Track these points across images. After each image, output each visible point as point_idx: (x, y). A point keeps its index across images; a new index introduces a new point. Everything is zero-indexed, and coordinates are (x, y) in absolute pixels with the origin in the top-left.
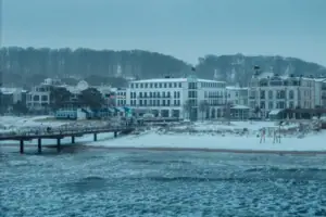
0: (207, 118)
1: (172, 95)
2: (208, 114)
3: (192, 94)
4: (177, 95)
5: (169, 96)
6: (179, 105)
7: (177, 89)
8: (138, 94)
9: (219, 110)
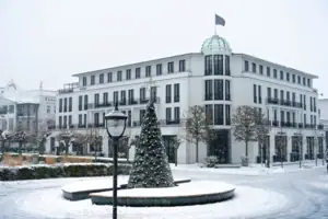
0: (263, 158)
1: (161, 94)
2: (264, 149)
3: (217, 90)
4: (174, 93)
5: (154, 99)
6: (177, 122)
7: (175, 78)
8: (91, 100)
9: (297, 140)
